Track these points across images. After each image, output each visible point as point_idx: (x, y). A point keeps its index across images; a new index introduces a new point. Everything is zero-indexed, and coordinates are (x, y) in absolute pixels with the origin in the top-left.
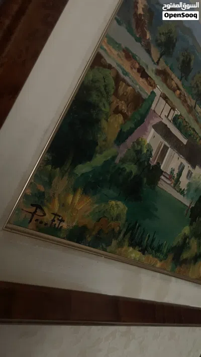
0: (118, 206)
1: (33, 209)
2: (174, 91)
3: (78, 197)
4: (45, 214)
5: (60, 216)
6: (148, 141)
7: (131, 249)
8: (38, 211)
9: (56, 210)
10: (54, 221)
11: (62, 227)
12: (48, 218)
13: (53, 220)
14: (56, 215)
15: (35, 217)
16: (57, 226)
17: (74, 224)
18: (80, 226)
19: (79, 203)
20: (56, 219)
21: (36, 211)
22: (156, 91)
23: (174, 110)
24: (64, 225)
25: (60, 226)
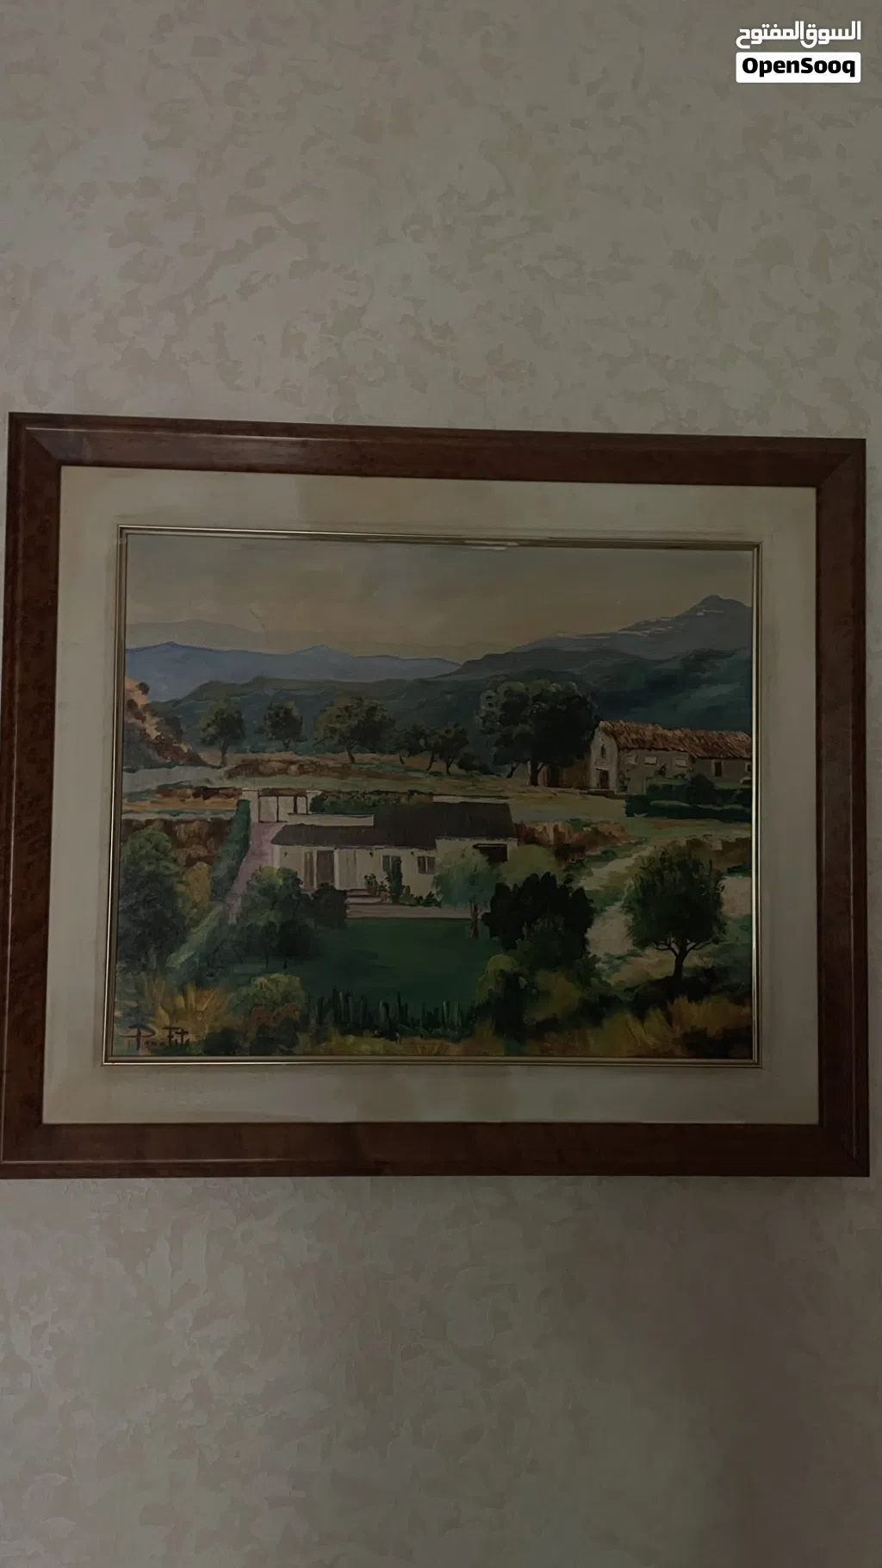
0: (276, 982)
1: (134, 1032)
2: (284, 771)
3: (192, 995)
4: (154, 1033)
5: (178, 1029)
6: (277, 866)
7: (351, 1039)
8: (144, 1033)
9: (167, 1023)
10: (173, 1037)
11: (188, 1041)
12: (160, 1034)
13: (170, 1037)
14: (170, 1029)
15: (142, 1041)
16: (179, 1041)
17: (206, 1032)
18: (218, 1031)
19: (197, 1001)
20: (173, 1033)
21: (139, 1033)
22: (245, 796)
23: (303, 794)
24: (191, 1037)
25: (185, 1040)
